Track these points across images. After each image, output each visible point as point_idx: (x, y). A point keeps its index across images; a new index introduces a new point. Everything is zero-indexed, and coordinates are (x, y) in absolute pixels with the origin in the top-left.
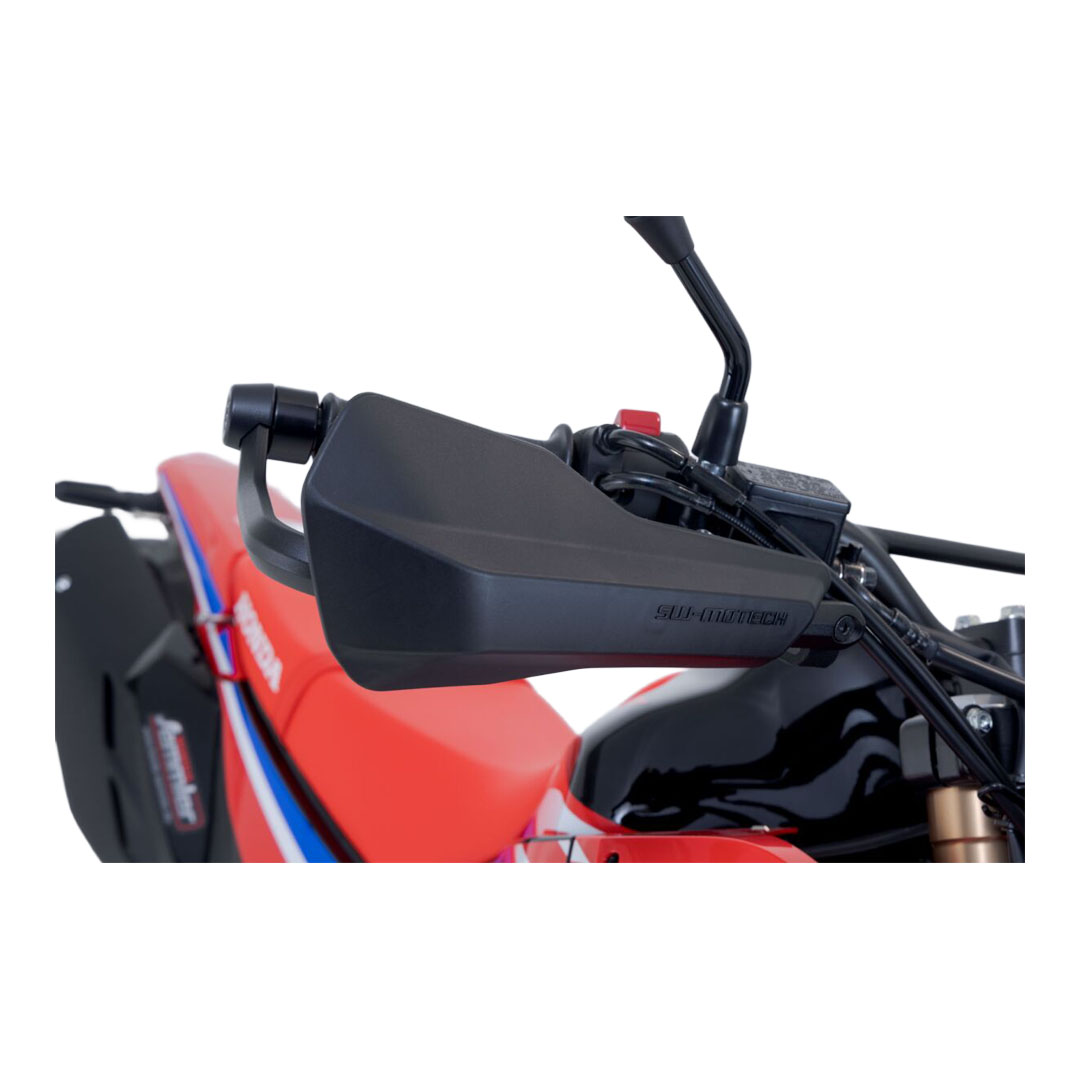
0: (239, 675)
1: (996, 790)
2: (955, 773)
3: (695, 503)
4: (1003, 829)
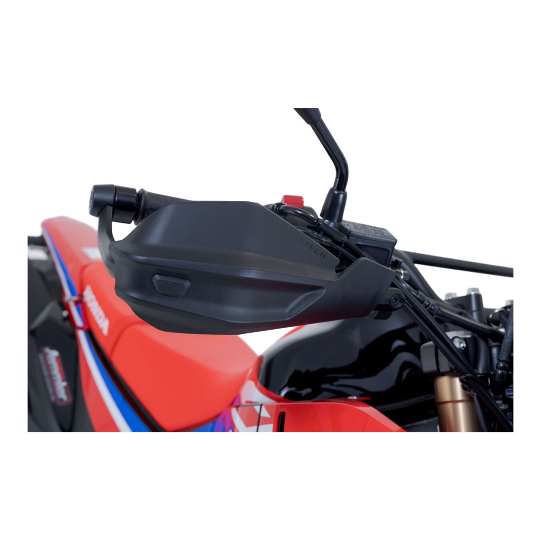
0: (87, 327)
2: (448, 369)
3: (322, 241)
4: (471, 396)
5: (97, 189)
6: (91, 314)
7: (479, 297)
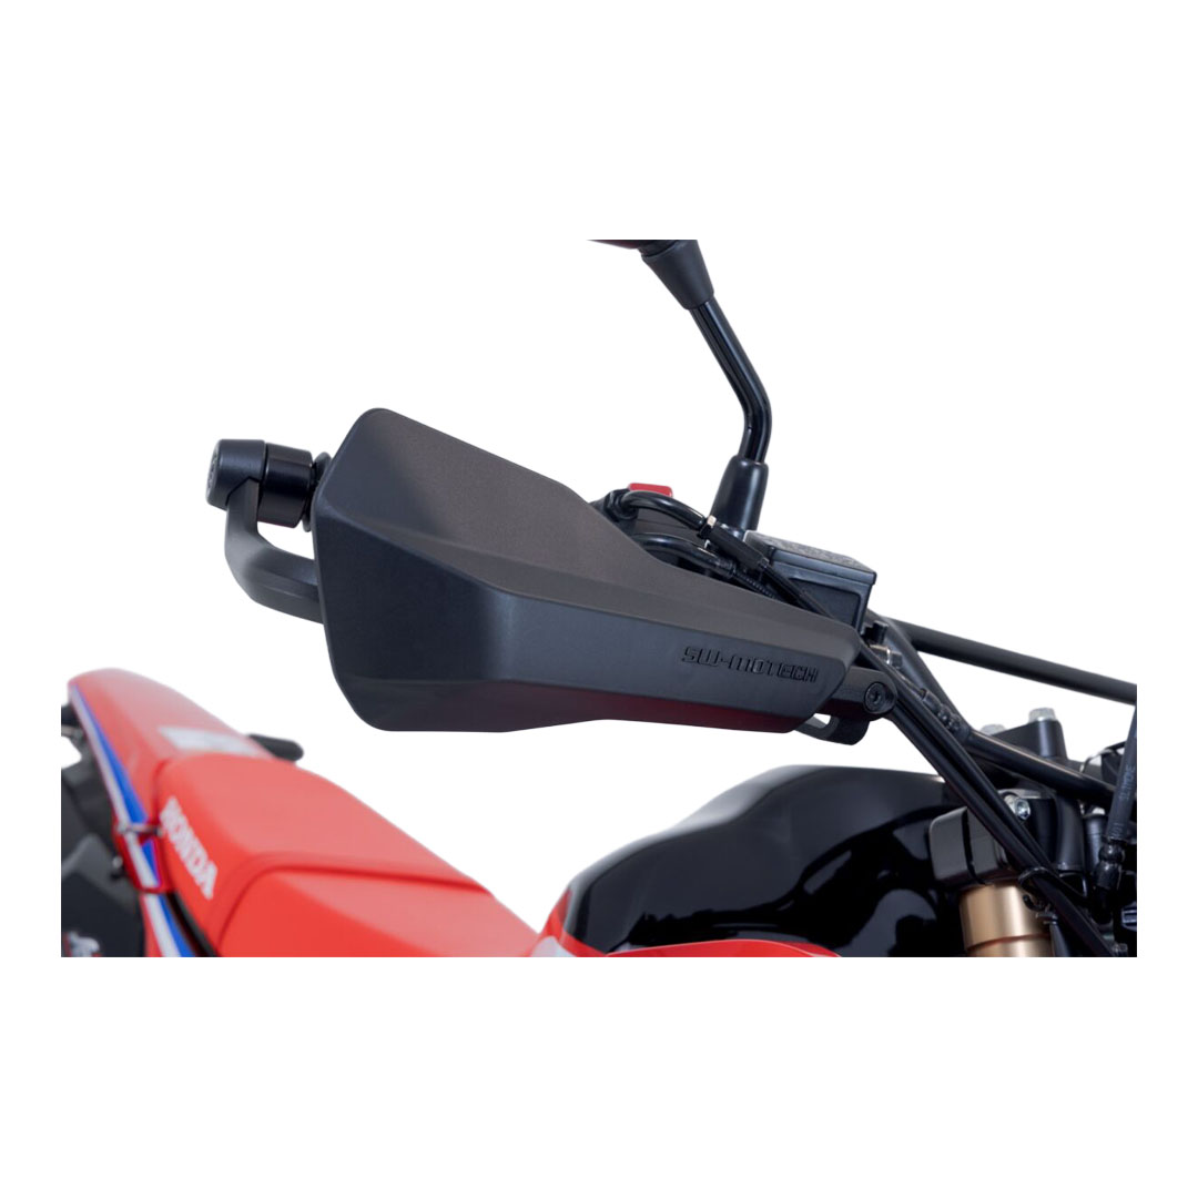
0: (164, 887)
1: (1039, 874)
2: (993, 866)
3: (715, 566)
4: (1045, 923)
5: (226, 447)
6: (177, 856)
7: (1054, 728)
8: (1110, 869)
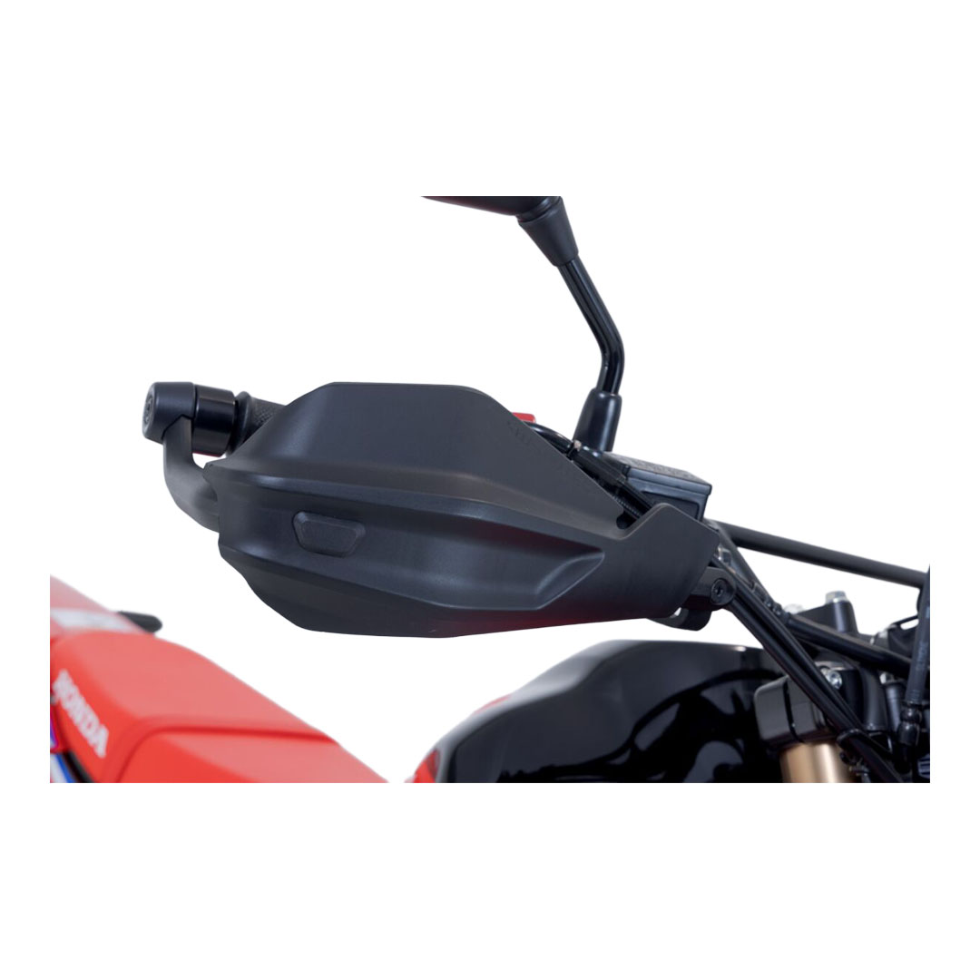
0: (61, 747)
1: (855, 735)
2: (811, 727)
4: (858, 775)
5: (161, 389)
6: (70, 721)
8: (910, 728)
